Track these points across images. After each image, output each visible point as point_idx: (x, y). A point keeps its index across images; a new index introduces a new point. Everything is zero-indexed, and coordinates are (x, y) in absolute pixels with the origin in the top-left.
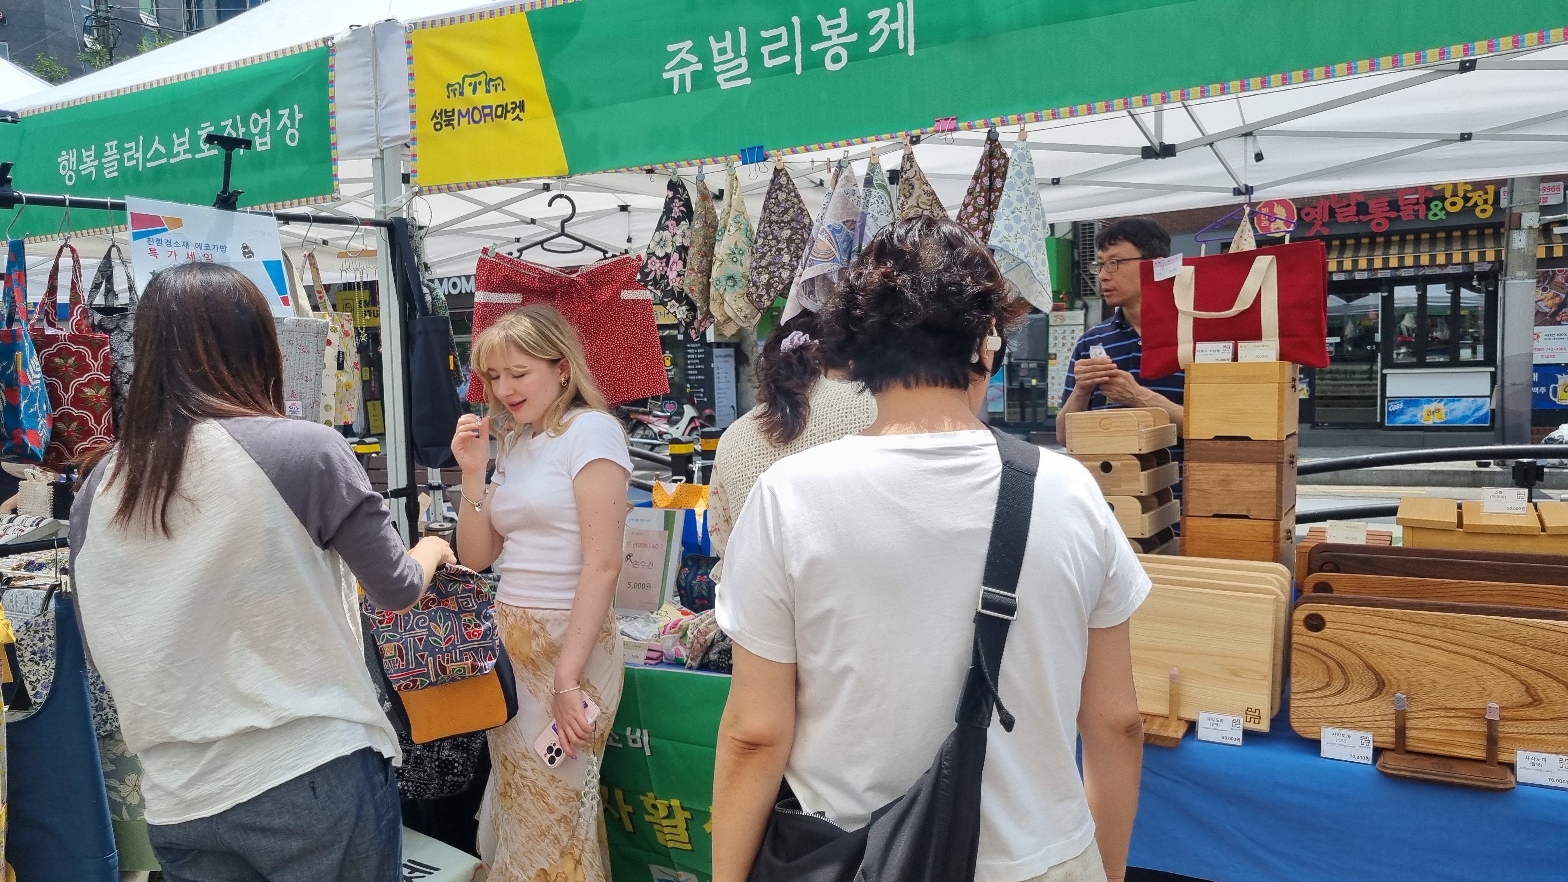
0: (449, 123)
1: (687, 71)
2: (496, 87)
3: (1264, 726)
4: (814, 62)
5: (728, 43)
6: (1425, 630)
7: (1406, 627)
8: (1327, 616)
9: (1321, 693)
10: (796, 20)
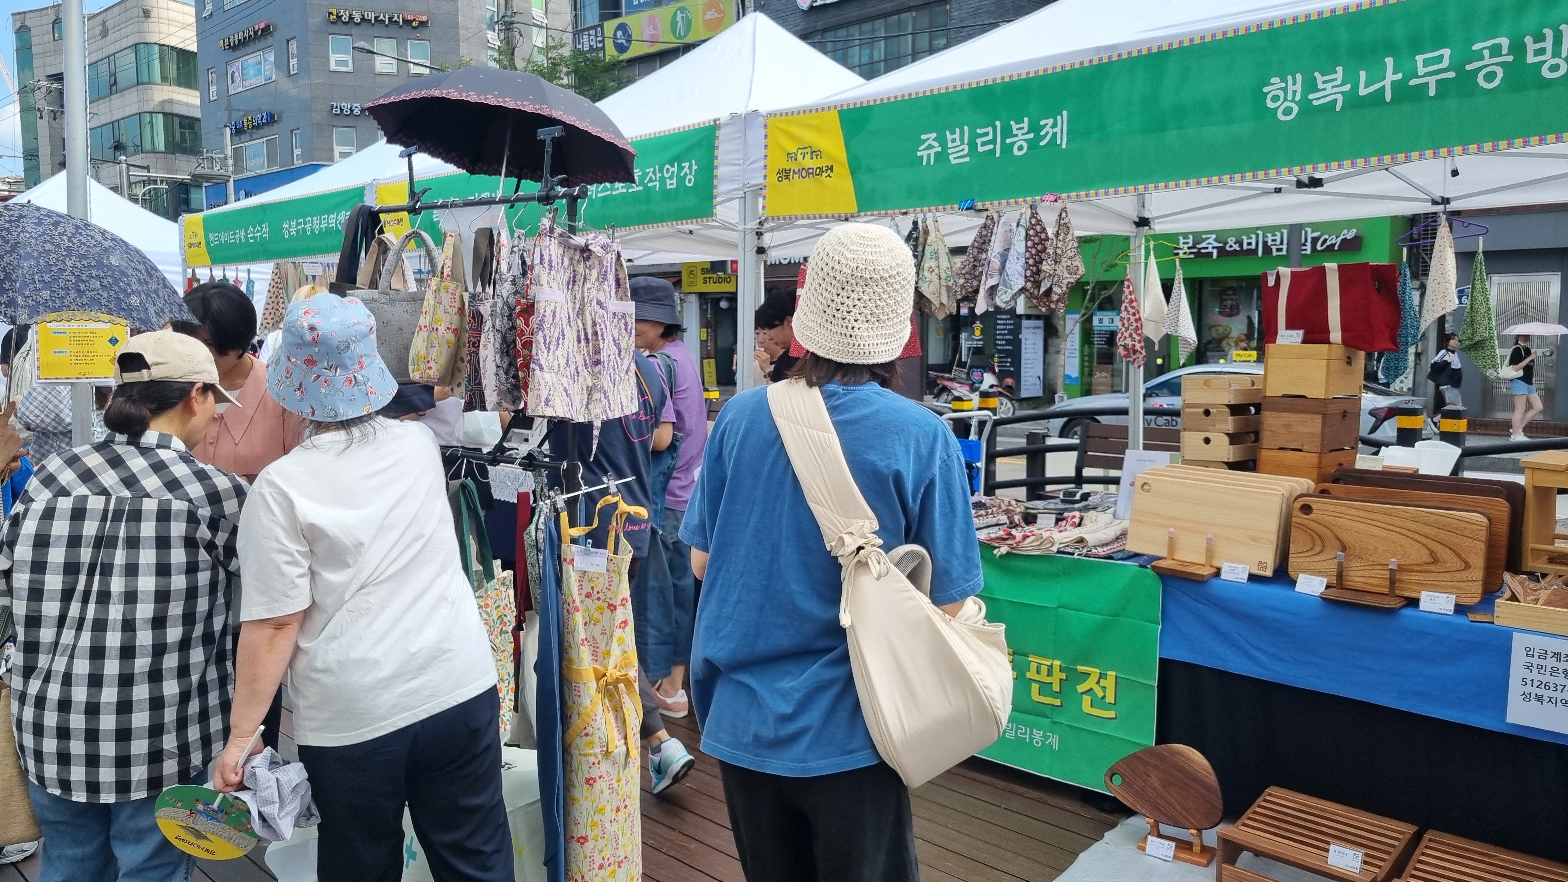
0: (787, 177)
1: (932, 152)
2: (817, 156)
3: (1269, 573)
4: (1007, 149)
5: (957, 136)
6: (1373, 516)
7: (1362, 514)
8: (1314, 506)
9: (1307, 554)
10: (998, 123)
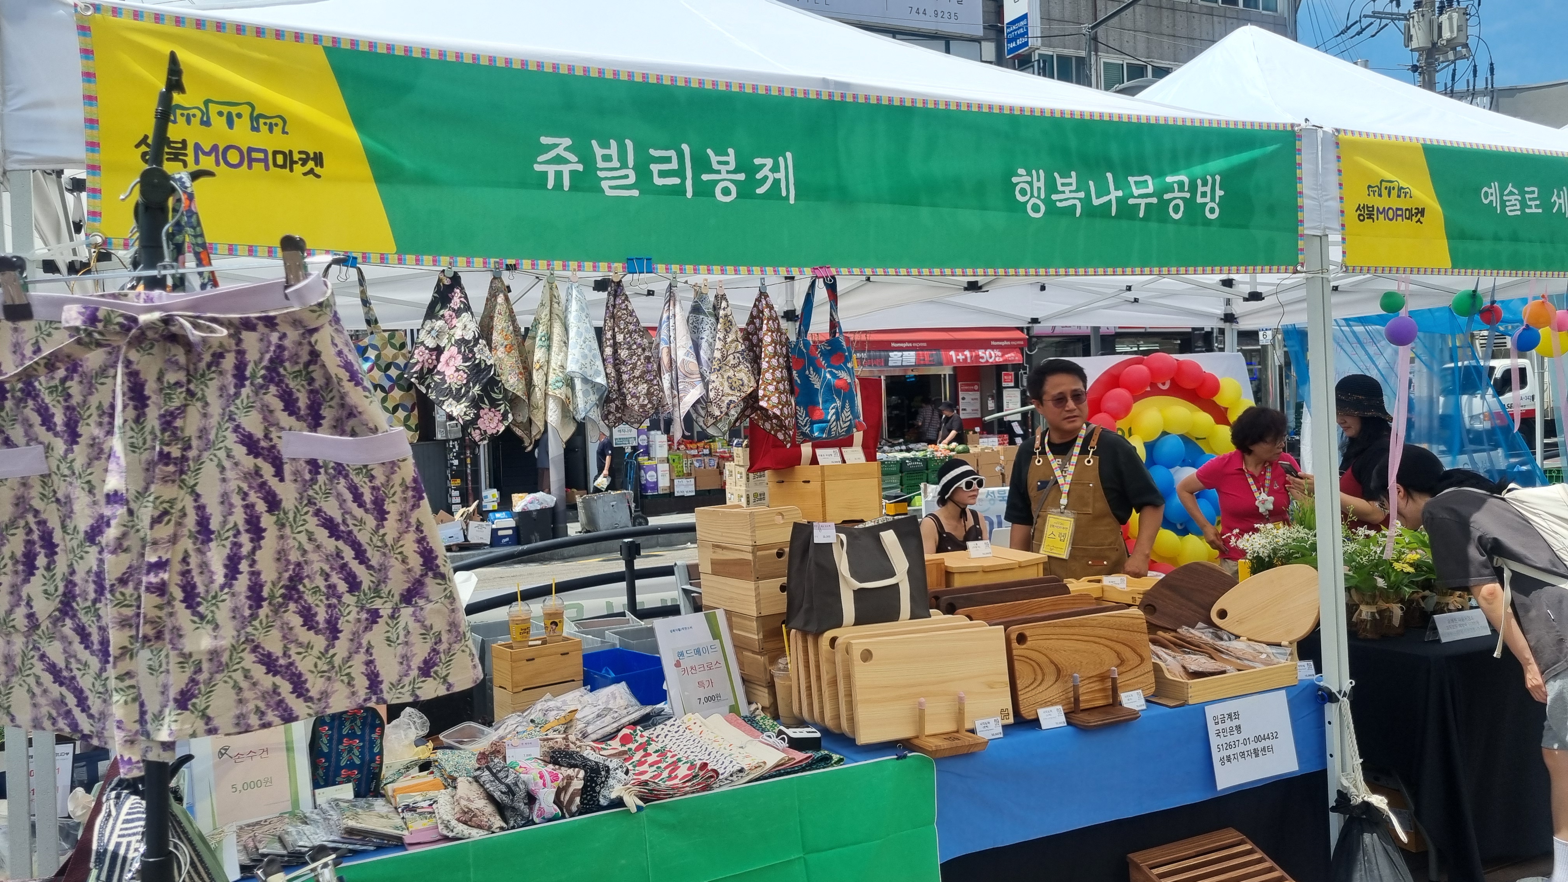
0: (176, 157)
1: (566, 169)
2: (271, 126)
3: (1011, 720)
4: (705, 190)
5: (613, 150)
8: (1027, 633)
9: (1032, 687)
10: (685, 147)
